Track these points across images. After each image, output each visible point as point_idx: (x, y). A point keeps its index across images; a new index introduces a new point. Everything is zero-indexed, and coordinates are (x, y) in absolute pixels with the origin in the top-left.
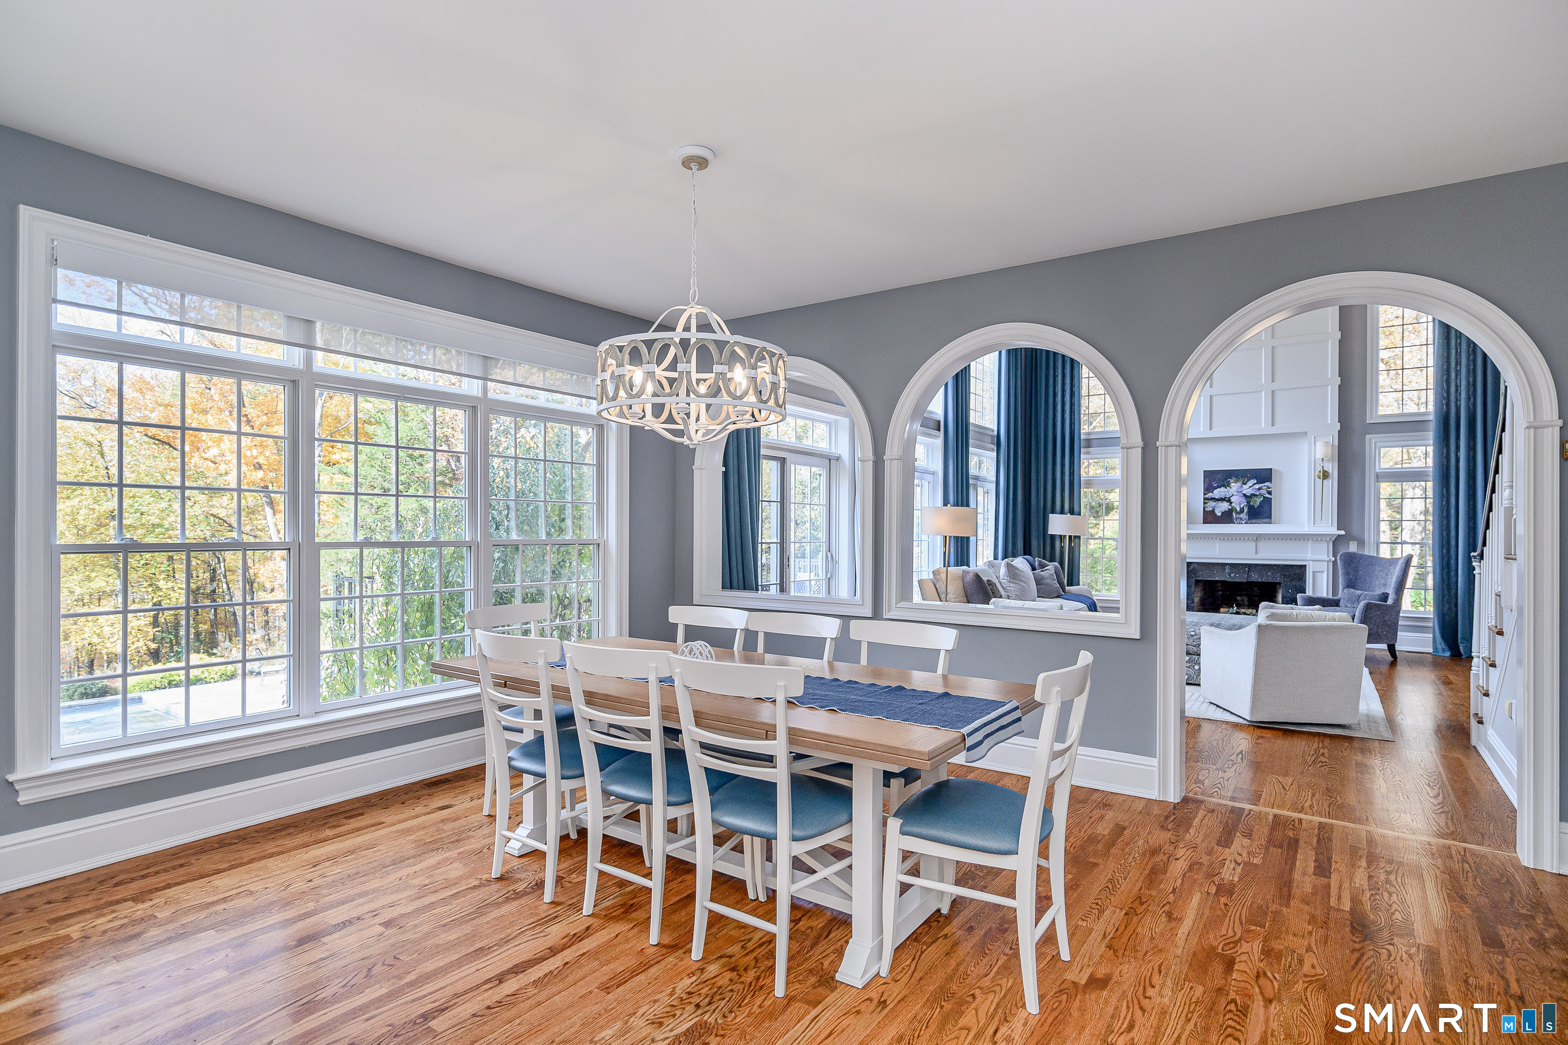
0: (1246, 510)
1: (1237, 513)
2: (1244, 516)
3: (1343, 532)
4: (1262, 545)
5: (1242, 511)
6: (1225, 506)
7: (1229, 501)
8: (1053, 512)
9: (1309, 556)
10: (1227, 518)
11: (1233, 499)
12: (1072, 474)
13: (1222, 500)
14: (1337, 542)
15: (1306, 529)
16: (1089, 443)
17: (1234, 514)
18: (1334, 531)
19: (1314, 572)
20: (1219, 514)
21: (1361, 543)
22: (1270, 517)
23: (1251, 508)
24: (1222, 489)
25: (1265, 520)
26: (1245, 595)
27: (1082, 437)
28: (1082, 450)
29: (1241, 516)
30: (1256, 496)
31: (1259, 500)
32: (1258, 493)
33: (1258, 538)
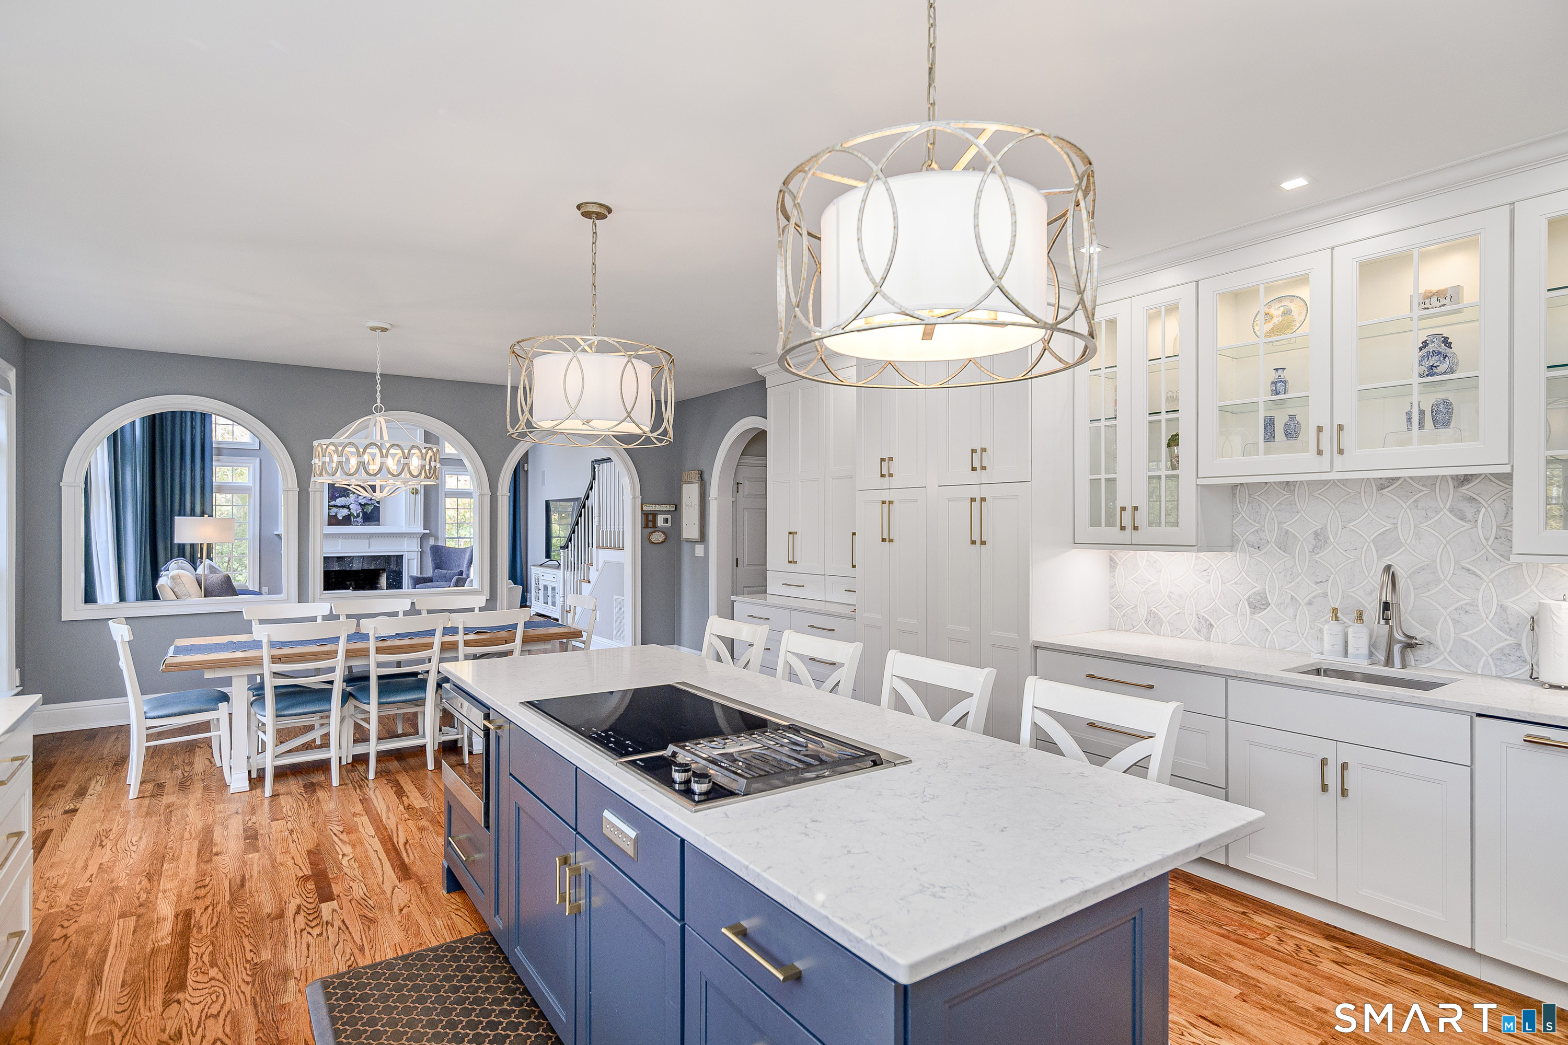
0: (361, 515)
1: (354, 517)
2: (360, 519)
3: (428, 531)
4: (373, 541)
5: (358, 516)
6: (345, 512)
7: (348, 508)
8: (182, 513)
9: (405, 548)
10: (347, 521)
11: (351, 507)
12: (203, 478)
13: (343, 507)
14: (424, 538)
15: (404, 529)
16: (220, 452)
17: (352, 519)
18: (421, 530)
19: (408, 560)
20: (341, 518)
21: (437, 538)
22: (379, 521)
23: (365, 513)
24: (343, 498)
25: (375, 523)
26: (353, 580)
27: (214, 445)
28: (214, 457)
29: (358, 519)
30: (369, 504)
31: (370, 508)
32: (370, 503)
33: (371, 536)
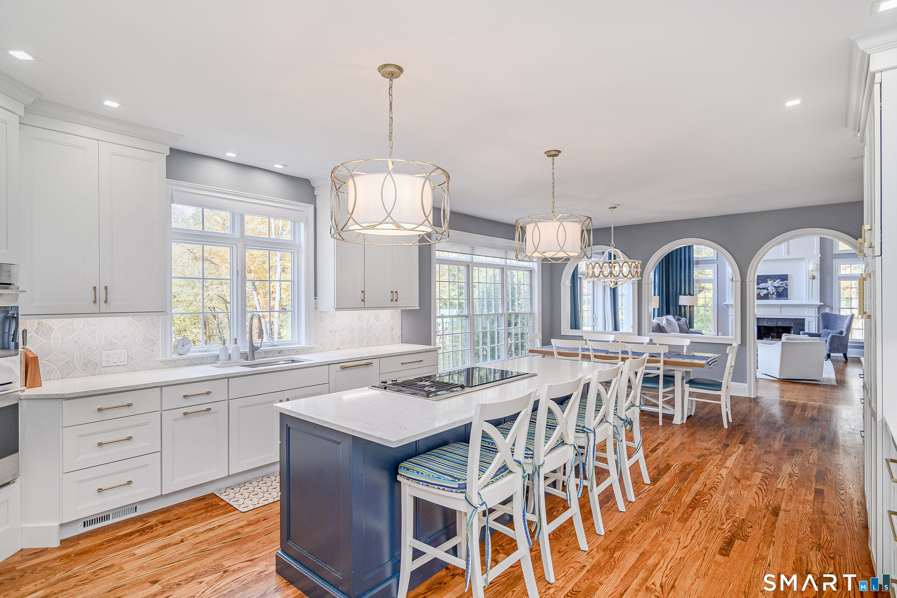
0: (775, 293)
1: (771, 295)
2: (774, 296)
3: (822, 304)
4: (783, 309)
5: (773, 294)
6: (765, 292)
7: (767, 289)
8: (680, 294)
9: (806, 314)
10: (766, 297)
11: (769, 288)
12: (689, 277)
13: (764, 289)
14: (820, 308)
15: (805, 302)
16: (698, 262)
17: (770, 295)
18: (818, 303)
19: (809, 322)
20: (762, 295)
21: (831, 308)
22: (787, 296)
23: (778, 292)
24: (764, 284)
25: (785, 298)
26: (776, 332)
27: (694, 260)
28: (694, 266)
29: (773, 296)
30: (780, 287)
31: (782, 289)
32: (781, 286)
33: (781, 306)
